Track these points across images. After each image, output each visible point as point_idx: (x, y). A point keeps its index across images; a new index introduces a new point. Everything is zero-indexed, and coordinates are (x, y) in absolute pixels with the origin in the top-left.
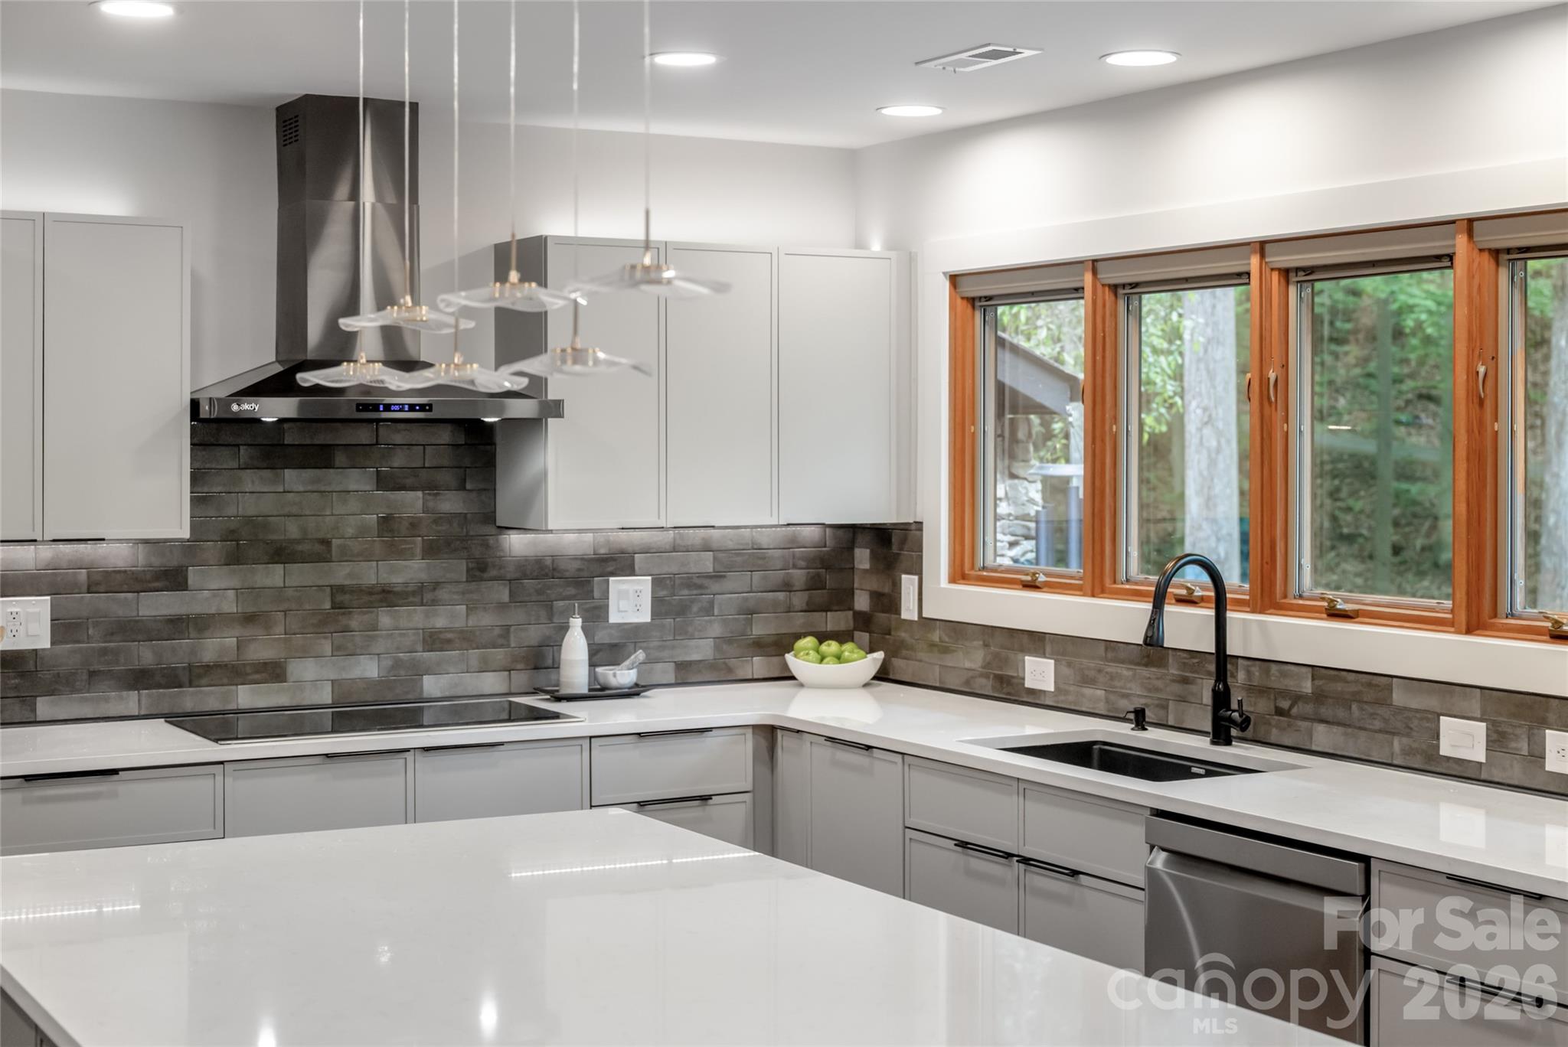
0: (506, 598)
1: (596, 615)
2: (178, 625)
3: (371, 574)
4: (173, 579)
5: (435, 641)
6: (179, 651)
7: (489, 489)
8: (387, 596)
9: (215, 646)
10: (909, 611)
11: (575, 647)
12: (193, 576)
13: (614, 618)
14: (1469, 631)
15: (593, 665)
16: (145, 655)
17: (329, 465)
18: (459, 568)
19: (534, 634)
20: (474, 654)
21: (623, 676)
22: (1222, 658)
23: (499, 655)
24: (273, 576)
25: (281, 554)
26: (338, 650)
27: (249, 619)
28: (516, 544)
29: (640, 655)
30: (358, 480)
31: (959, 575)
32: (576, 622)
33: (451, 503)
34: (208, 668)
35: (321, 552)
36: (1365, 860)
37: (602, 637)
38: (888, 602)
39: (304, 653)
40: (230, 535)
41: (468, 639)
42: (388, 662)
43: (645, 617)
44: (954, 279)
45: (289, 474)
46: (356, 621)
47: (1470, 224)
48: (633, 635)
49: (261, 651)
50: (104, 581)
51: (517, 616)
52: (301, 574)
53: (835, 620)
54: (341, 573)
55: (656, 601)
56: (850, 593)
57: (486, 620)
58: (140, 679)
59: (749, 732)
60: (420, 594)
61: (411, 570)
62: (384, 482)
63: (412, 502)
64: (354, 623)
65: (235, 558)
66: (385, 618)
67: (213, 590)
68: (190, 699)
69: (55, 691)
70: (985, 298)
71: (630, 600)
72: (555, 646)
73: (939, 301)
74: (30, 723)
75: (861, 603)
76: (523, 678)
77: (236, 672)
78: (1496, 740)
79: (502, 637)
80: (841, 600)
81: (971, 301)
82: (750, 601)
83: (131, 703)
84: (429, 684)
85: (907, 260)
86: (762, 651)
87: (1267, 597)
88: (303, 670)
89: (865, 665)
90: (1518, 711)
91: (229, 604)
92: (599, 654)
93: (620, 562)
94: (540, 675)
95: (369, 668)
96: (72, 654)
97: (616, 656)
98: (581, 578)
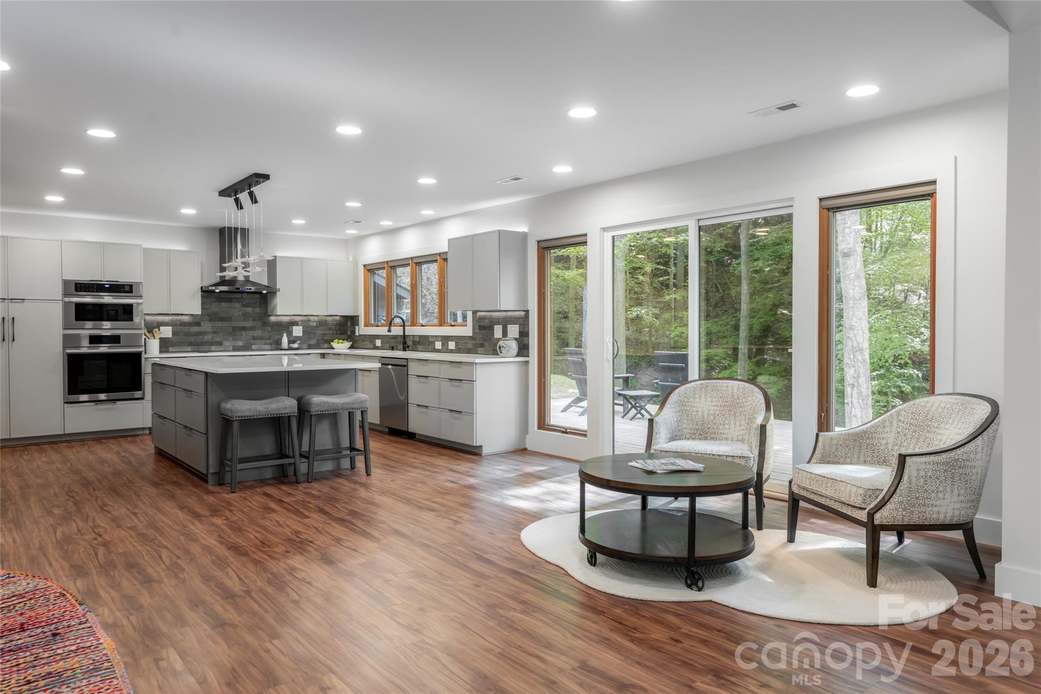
0: (270, 329)
1: (290, 334)
2: (199, 334)
3: (241, 324)
4: (198, 324)
5: (255, 338)
6: (199, 339)
7: (267, 308)
8: (243, 329)
9: (208, 338)
10: (357, 334)
11: (285, 340)
12: (202, 323)
13: (294, 335)
14: (439, 326)
15: (289, 344)
16: (192, 339)
17: (230, 302)
18: (259, 324)
19: (277, 337)
20: (263, 341)
21: (296, 345)
22: (404, 336)
23: (269, 342)
24: (219, 324)
25: (221, 320)
26: (234, 339)
27: (214, 333)
28: (273, 319)
29: (299, 342)
30: (237, 305)
31: (366, 325)
32: (285, 335)
33: (258, 310)
34: (205, 342)
35: (230, 319)
36: (407, 359)
37: (292, 339)
38: (353, 332)
39: (227, 340)
40: (210, 315)
41: (262, 338)
42: (244, 342)
43: (301, 335)
44: (365, 266)
45: (223, 303)
46: (238, 333)
47: (440, 254)
48: (298, 338)
49: (217, 339)
50: (183, 324)
51: (272, 334)
52: (225, 324)
53: (343, 336)
54: (234, 324)
55: (303, 332)
56: (347, 331)
57: (266, 334)
58: (191, 344)
59: (319, 355)
60: (252, 329)
61: (249, 324)
62: (243, 306)
63: (250, 310)
64: (237, 334)
65: (211, 320)
66: (244, 333)
67: (206, 326)
68: (202, 348)
69: (173, 346)
70: (371, 270)
71: (298, 331)
72: (281, 339)
73: (361, 270)
74: (168, 352)
75: (349, 333)
76: (274, 346)
77: (212, 343)
78: (443, 345)
79: (270, 338)
80: (345, 332)
81: (368, 270)
82: (325, 332)
83: (189, 349)
84: (253, 347)
85: (356, 262)
86: (327, 342)
87: (413, 324)
88: (226, 343)
89: (348, 344)
90: (446, 339)
91: (210, 330)
92: (290, 342)
93: (295, 323)
94: (277, 346)
95: (240, 343)
96: (176, 339)
97: (294, 342)
98: (287, 327)
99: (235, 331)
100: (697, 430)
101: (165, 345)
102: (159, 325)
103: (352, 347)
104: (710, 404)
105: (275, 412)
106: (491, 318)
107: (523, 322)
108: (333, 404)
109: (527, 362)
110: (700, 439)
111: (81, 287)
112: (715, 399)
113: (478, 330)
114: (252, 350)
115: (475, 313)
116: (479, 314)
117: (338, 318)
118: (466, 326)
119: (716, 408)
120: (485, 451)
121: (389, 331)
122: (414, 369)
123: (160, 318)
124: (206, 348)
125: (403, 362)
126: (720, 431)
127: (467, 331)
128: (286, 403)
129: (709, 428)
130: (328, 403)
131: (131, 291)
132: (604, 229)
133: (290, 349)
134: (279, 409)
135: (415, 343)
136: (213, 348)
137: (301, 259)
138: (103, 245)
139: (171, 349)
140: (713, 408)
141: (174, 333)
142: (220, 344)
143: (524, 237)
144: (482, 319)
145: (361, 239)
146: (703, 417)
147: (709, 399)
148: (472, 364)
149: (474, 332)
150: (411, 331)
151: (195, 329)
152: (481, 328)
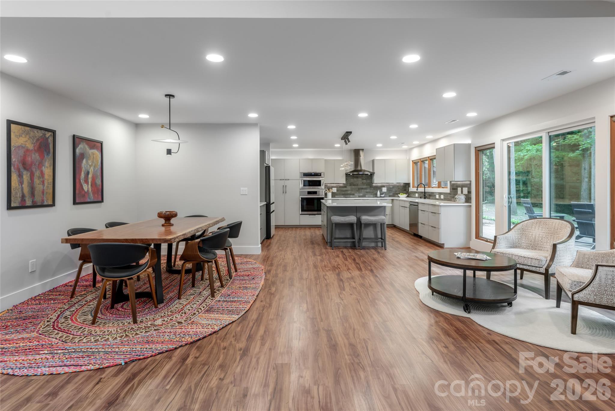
0: (373, 189)
1: (381, 191)
3: (361, 187)
4: (345, 187)
5: (367, 192)
6: (346, 192)
7: (372, 180)
8: (362, 189)
9: (349, 192)
10: (410, 191)
11: (379, 193)
12: (347, 187)
14: (438, 188)
16: (343, 193)
17: (358, 178)
18: (369, 187)
20: (370, 194)
21: (383, 196)
22: (425, 192)
23: (372, 194)
24: (353, 187)
25: (354, 185)
26: (359, 193)
27: (351, 190)
28: (374, 185)
30: (360, 179)
31: (413, 187)
32: (379, 191)
33: (368, 181)
34: (348, 194)
35: (357, 185)
36: (418, 203)
37: (382, 193)
38: (408, 190)
39: (356, 193)
40: (349, 183)
41: (369, 192)
42: (363, 194)
43: (386, 191)
44: (412, 161)
45: (355, 179)
46: (360, 190)
48: (384, 193)
50: (340, 187)
51: (374, 191)
52: (356, 187)
53: (404, 192)
54: (359, 187)
55: (387, 190)
57: (371, 191)
58: (343, 195)
59: (392, 200)
60: (366, 189)
61: (365, 187)
62: (363, 179)
63: (365, 181)
65: (350, 185)
66: (363, 190)
67: (349, 188)
68: (347, 196)
69: (337, 195)
70: (415, 163)
71: (384, 190)
72: (377, 193)
73: (411, 162)
74: (335, 197)
75: (407, 190)
76: (375, 196)
77: (350, 194)
78: (439, 196)
79: (373, 192)
80: (405, 190)
81: (414, 163)
82: (396, 190)
83: (342, 196)
84: (366, 196)
85: (409, 159)
86: (396, 194)
87: (429, 187)
88: (356, 194)
89: (405, 195)
90: (440, 194)
91: (350, 189)
92: (381, 194)
93: (384, 186)
94: (376, 195)
95: (361, 195)
96: (338, 193)
97: (382, 194)
98: (380, 188)
99: (359, 190)
100: (531, 244)
101: (334, 195)
102: (332, 187)
103: (408, 197)
104: (541, 231)
105: (348, 221)
106: (456, 184)
107: (469, 186)
108: (370, 220)
109: (470, 206)
110: (532, 249)
111: (306, 175)
112: (544, 229)
113: (452, 190)
114: (366, 197)
115: (450, 182)
116: (453, 182)
117: (402, 184)
118: (447, 188)
119: (544, 234)
120: (446, 246)
121: (417, 190)
122: (421, 207)
123: (332, 185)
124: (349, 196)
125: (416, 204)
126: (544, 246)
127: (447, 190)
128: (352, 218)
129: (538, 244)
130: (368, 219)
131: (320, 176)
132: (503, 140)
133: (381, 197)
134: (349, 220)
135: (430, 195)
136: (351, 196)
137: (384, 160)
138: (312, 159)
139: (336, 196)
140: (542, 234)
141: (337, 190)
142: (353, 194)
143: (469, 145)
144: (453, 184)
145: (411, 149)
146: (535, 238)
147: (540, 229)
148: (439, 206)
149: (450, 191)
150: (428, 190)
151: (345, 189)
152: (453, 189)
